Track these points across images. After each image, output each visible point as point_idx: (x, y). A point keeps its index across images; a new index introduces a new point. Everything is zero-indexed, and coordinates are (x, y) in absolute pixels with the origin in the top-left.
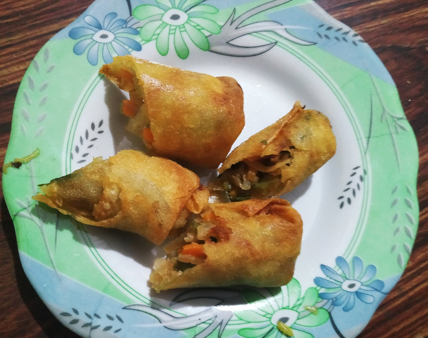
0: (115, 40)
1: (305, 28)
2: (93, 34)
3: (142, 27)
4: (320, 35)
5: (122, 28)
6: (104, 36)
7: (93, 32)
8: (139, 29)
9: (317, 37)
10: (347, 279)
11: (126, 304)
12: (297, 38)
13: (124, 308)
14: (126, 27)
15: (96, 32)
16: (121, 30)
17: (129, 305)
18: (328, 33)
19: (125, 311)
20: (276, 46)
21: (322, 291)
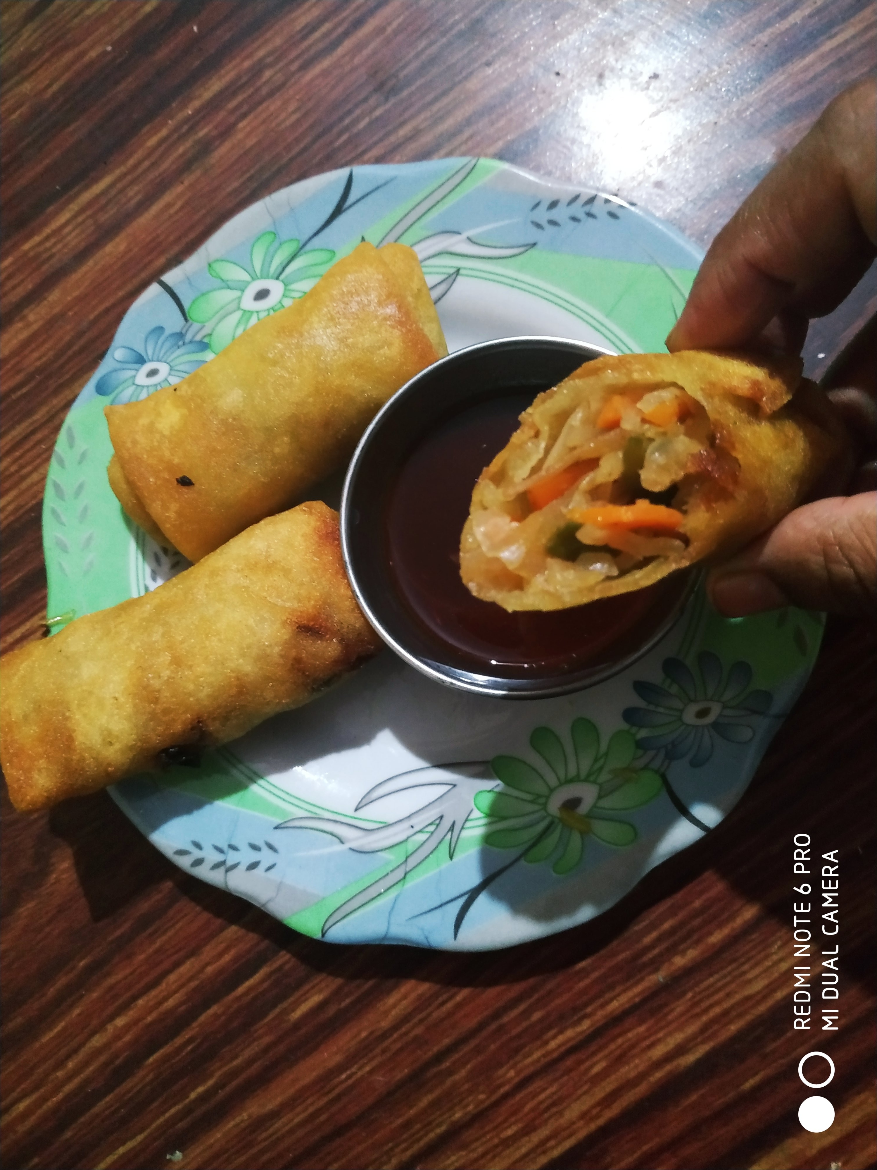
0: (173, 373)
1: (506, 222)
2: (135, 376)
3: (210, 335)
4: (538, 226)
5: (179, 348)
6: (153, 373)
7: (133, 373)
8: (206, 340)
9: (534, 229)
10: (692, 701)
11: (278, 821)
12: (495, 247)
13: (276, 828)
14: (184, 344)
15: (137, 370)
16: (178, 352)
17: (284, 821)
18: (554, 214)
19: (279, 831)
20: (459, 278)
21: (643, 733)
